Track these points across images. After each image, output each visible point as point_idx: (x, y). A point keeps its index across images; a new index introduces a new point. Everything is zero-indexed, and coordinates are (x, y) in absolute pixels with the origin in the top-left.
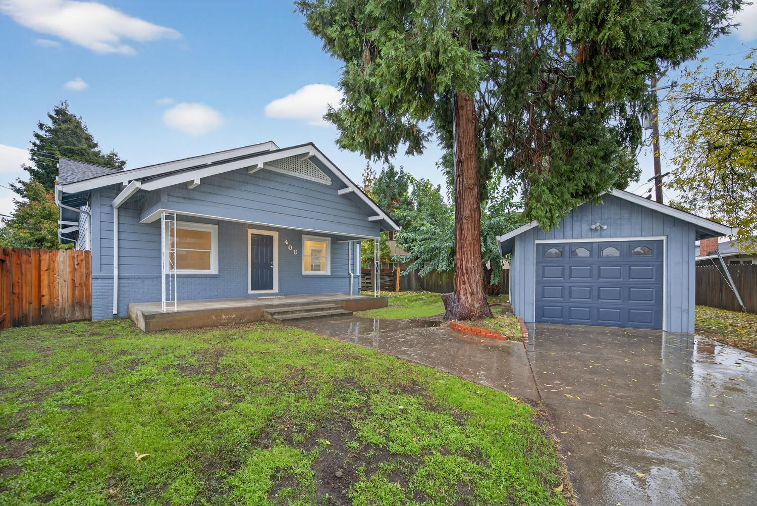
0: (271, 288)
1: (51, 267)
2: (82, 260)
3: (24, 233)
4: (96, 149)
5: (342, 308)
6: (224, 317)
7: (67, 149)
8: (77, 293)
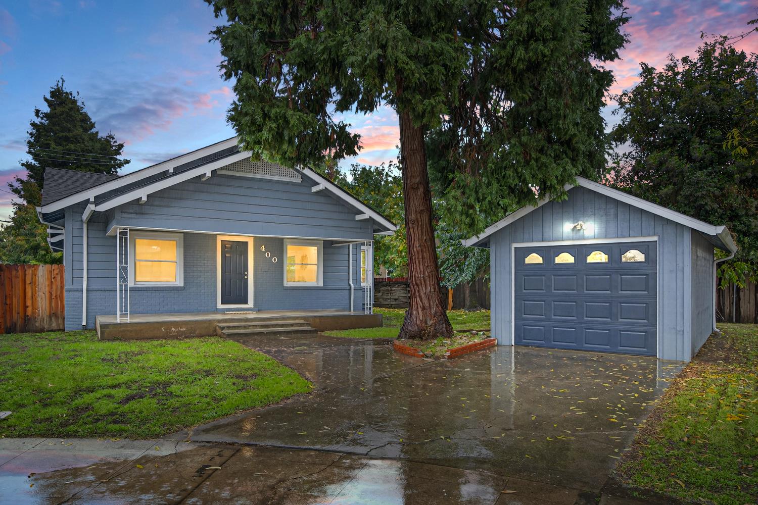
0: (246, 302)
1: (34, 280)
2: (57, 274)
3: (20, 240)
4: (94, 130)
5: (308, 324)
6: (173, 329)
7: (63, 136)
8: (53, 304)
